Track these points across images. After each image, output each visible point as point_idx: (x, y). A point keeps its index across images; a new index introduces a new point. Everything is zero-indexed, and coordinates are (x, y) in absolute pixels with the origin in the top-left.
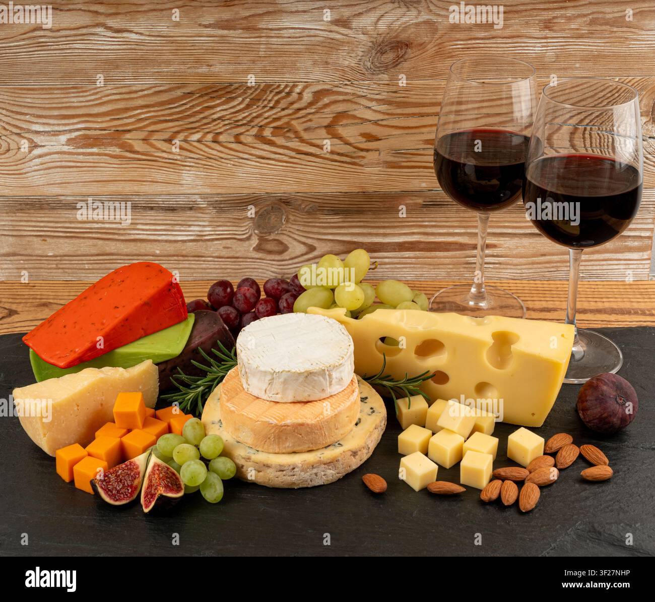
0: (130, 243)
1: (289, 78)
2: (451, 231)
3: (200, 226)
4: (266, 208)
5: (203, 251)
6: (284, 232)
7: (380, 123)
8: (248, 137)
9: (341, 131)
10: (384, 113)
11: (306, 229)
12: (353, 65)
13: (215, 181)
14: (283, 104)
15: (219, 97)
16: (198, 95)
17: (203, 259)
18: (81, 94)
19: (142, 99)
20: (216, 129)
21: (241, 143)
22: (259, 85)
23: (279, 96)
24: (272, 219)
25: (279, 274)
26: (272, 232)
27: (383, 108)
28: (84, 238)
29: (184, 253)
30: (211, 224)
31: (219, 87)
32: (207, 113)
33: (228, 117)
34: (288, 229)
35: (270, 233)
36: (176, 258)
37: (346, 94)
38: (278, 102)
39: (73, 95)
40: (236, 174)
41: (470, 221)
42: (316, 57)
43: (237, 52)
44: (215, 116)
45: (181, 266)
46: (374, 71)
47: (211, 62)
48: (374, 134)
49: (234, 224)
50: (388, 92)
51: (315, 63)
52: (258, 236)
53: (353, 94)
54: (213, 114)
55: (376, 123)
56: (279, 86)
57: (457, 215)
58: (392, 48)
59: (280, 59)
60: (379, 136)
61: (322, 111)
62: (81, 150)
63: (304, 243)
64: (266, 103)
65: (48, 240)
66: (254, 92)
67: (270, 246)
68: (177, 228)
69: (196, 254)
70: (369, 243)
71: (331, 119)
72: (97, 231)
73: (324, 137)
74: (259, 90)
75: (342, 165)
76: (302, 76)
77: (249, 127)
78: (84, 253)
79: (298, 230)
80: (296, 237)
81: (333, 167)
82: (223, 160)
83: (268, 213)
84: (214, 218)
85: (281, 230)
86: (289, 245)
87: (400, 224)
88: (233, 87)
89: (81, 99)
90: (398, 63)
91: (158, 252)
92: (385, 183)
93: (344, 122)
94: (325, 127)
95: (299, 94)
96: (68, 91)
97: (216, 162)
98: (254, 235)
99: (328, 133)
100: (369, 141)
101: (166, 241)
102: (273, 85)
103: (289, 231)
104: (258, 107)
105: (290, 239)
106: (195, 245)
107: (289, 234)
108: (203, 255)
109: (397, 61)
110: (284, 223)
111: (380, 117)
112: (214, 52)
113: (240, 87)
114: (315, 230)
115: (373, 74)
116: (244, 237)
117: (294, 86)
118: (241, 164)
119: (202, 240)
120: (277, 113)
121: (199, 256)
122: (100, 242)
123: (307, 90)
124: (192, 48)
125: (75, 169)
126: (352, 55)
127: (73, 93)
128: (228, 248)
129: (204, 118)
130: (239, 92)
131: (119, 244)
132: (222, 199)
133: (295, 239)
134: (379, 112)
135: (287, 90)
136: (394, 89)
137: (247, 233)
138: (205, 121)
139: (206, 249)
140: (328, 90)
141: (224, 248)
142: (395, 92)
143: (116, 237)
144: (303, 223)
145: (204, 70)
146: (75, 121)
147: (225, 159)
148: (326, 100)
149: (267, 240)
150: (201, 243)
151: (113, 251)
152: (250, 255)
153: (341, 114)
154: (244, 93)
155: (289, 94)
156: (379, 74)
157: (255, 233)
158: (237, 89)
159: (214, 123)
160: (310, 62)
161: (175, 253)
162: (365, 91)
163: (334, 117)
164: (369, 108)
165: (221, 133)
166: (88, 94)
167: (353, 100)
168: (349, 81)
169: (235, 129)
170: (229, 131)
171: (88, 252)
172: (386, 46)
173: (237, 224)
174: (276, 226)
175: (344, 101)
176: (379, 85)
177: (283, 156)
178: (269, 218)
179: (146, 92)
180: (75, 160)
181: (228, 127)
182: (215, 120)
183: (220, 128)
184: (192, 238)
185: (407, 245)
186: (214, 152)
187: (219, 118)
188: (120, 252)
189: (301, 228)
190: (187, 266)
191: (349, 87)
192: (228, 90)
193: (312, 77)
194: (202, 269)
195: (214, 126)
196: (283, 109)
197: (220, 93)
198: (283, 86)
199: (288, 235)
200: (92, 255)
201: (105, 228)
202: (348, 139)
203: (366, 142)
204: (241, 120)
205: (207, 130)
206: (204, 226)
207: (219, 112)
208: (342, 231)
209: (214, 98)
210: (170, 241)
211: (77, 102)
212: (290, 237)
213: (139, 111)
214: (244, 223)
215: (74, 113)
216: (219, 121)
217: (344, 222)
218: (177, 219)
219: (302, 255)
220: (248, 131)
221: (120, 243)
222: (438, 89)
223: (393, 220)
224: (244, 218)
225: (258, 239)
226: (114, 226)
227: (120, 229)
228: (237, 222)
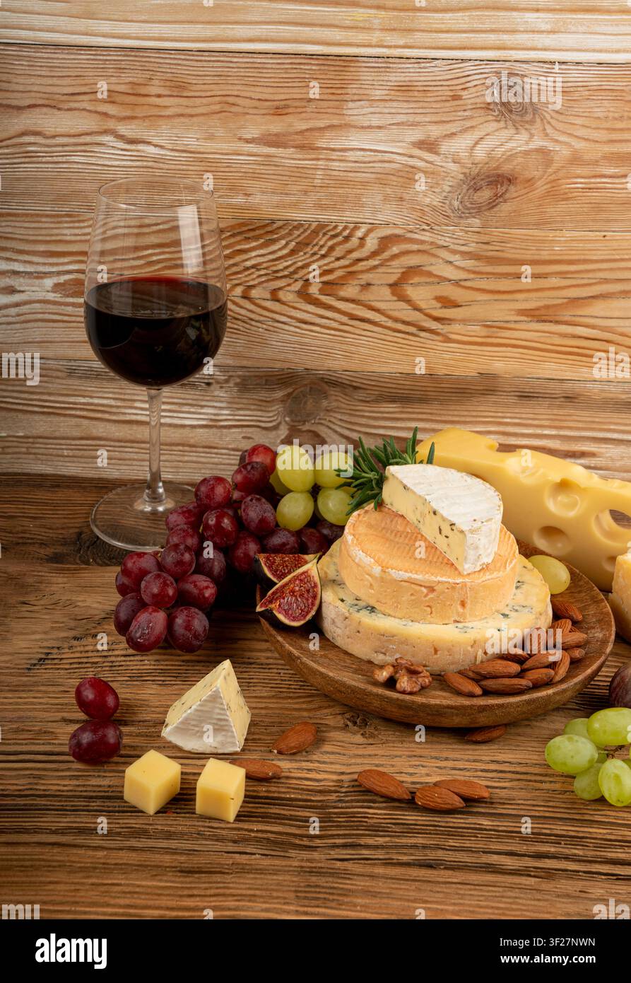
0: (124, 425)
1: (350, 216)
2: (539, 431)
3: (215, 407)
4: (302, 389)
5: (217, 441)
6: (322, 422)
7: (463, 283)
8: (288, 293)
9: (411, 292)
10: (469, 271)
11: (352, 419)
12: (435, 203)
13: (241, 349)
14: (339, 252)
15: (256, 238)
16: (229, 234)
17: (216, 451)
18: (77, 225)
19: (156, 235)
20: (248, 281)
21: (278, 301)
22: (310, 225)
23: (335, 241)
24: (309, 403)
26: (308, 421)
27: (469, 263)
28: (65, 415)
29: (192, 441)
30: (230, 405)
31: (258, 225)
32: (238, 259)
33: (265, 265)
34: (328, 418)
35: (304, 422)
36: (181, 448)
37: (422, 242)
38: (332, 249)
39: (66, 225)
40: (268, 342)
41: (566, 421)
42: (388, 190)
43: (284, 178)
44: (248, 264)
45: (186, 458)
46: (463, 213)
47: (250, 191)
48: (452, 298)
49: (259, 408)
50: (477, 243)
51: (386, 199)
52: (289, 424)
53: (432, 243)
54: (246, 260)
55: (457, 283)
56: (335, 227)
57: (549, 411)
58: (490, 183)
59: (341, 191)
60: (460, 300)
61: (388, 264)
62: (71, 300)
63: (348, 438)
64: (316, 248)
65: (19, 415)
66: (302, 233)
67: (304, 439)
68: (186, 409)
69: (207, 444)
71: (399, 275)
72: (82, 407)
73: (388, 299)
74: (309, 232)
75: (407, 337)
76: (368, 215)
77: (292, 281)
78: (65, 435)
79: (341, 420)
80: (337, 429)
81: (395, 339)
82: (253, 323)
83: (304, 396)
84: (234, 398)
85: (320, 419)
86: (328, 439)
88: (275, 226)
89: (77, 231)
90: (494, 204)
92: (460, 364)
93: (416, 280)
94: (390, 285)
95: (361, 239)
96: (60, 219)
97: (245, 325)
98: (283, 423)
99: (393, 294)
100: (445, 307)
102: (327, 225)
103: (330, 421)
104: (305, 254)
105: (329, 431)
106: (207, 432)
107: (329, 424)
108: (215, 445)
109: (494, 201)
111: (463, 275)
112: (256, 176)
113: (284, 225)
114: (363, 421)
115: (461, 217)
116: (270, 425)
117: (356, 228)
118: (276, 329)
119: (216, 426)
120: (330, 263)
121: (210, 447)
122: (85, 422)
123: (372, 235)
124: (227, 169)
125: (61, 325)
126: (436, 190)
127: (66, 222)
128: (249, 438)
129: (234, 265)
130: (283, 232)
131: (109, 426)
132: (247, 374)
133: (336, 432)
134: (463, 269)
135: (346, 233)
136: (486, 239)
137: (274, 420)
138: (234, 269)
139: (221, 438)
140: (399, 236)
141: (244, 438)
142: (487, 243)
143: (107, 416)
144: (348, 412)
145: (239, 200)
146: (66, 260)
147: (256, 321)
148: (395, 250)
149: (300, 431)
150: (214, 430)
151: (100, 435)
153: (413, 270)
154: (290, 234)
155: (347, 238)
156: (467, 218)
157: (285, 421)
158: (280, 228)
159: (246, 273)
160: (380, 197)
161: (180, 442)
162: (448, 239)
163: (403, 273)
164: (451, 262)
165: (254, 286)
166: (86, 224)
167: (432, 251)
168: (428, 225)
169: (272, 283)
170: (265, 285)
171: (69, 435)
172: (482, 180)
173: (263, 408)
174: (312, 413)
175: (419, 251)
176: (467, 232)
177: (332, 322)
178: (305, 403)
179: (161, 227)
180: (61, 311)
181: (263, 279)
182: (247, 269)
183: (253, 279)
184: (204, 422)
186: (243, 312)
187: (253, 267)
188: (110, 436)
189: (345, 418)
190: (195, 459)
191: (428, 234)
192: (269, 229)
193: (380, 217)
194: (213, 464)
195: (246, 276)
196: (338, 259)
197: (258, 232)
198: (340, 228)
199: (328, 426)
200: (74, 439)
201: (93, 404)
202: (418, 302)
203: (441, 308)
204: (282, 270)
205: (236, 282)
206: (221, 408)
207: (253, 258)
208: (399, 424)
209: (249, 238)
210: (176, 426)
211: (70, 235)
212: (330, 428)
213: (150, 251)
214: (272, 407)
215: (66, 250)
216: (253, 270)
217: (402, 412)
218: (188, 396)
220: (289, 285)
221: (111, 424)
222: (543, 241)
223: (466, 413)
224: (273, 401)
225: (289, 429)
226: (105, 402)
227: (111, 406)
228: (263, 404)
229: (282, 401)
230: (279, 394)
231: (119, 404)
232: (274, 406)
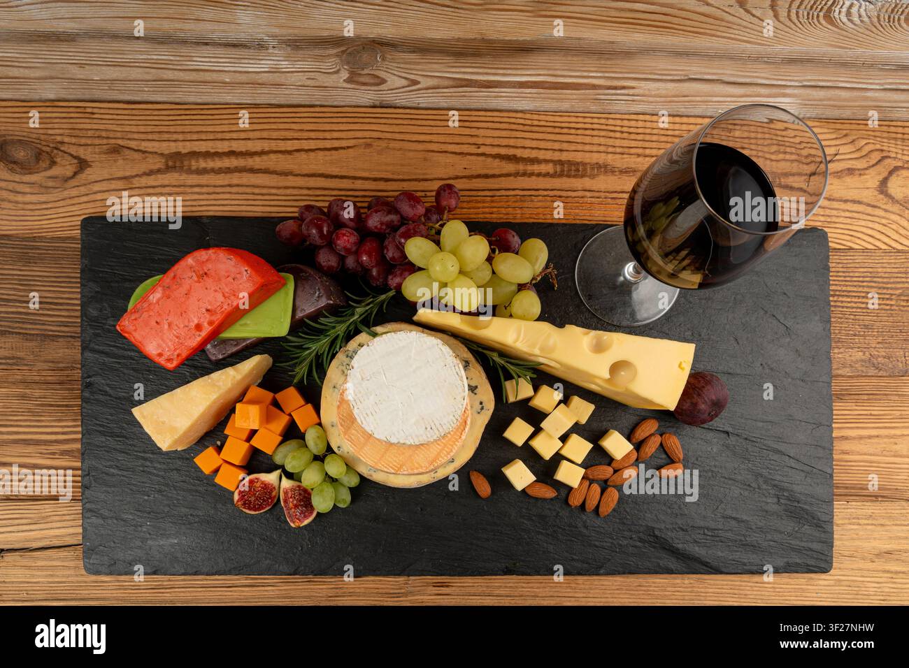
3: (274, 60)
4: (355, 48)
5: (283, 80)
6: (380, 68)
11: (407, 66)
13: (284, 21)
17: (285, 87)
24: (364, 57)
25: (377, 100)
26: (366, 68)
29: (260, 81)
30: (286, 59)
34: (385, 66)
35: (363, 69)
36: (250, 85)
40: (310, 15)
45: (259, 91)
49: (317, 60)
52: (348, 70)
63: (405, 78)
65: (87, 67)
67: (364, 79)
68: (243, 61)
69: (275, 83)
70: (484, 81)
80: (395, 73)
83: (358, 52)
84: (289, 54)
85: (377, 66)
86: (387, 79)
87: (526, 67)
91: (227, 80)
98: (343, 70)
101: (235, 72)
103: (387, 68)
105: (388, 74)
106: (272, 76)
107: (387, 70)
108: (283, 83)
110: (380, 60)
114: (419, 67)
116: (331, 71)
119: (278, 72)
121: (278, 85)
122: (152, 70)
128: (313, 79)
131: (176, 72)
133: (394, 75)
137: (334, 68)
139: (286, 79)
141: (307, 79)
143: (171, 67)
149: (360, 74)
150: (278, 74)
151: (172, 78)
152: (340, 85)
157: (344, 68)
161: (249, 81)
171: (141, 78)
173: (320, 60)
174: (369, 64)
178: (361, 56)
184: (266, 70)
185: (529, 84)
189: (399, 65)
199: (385, 71)
201: (153, 59)
206: (279, 61)
208: (453, 70)
210: (240, 72)
212: (388, 72)
214: (328, 59)
218: (243, 54)
219: (403, 87)
224: (328, 56)
225: (349, 73)
226: (163, 57)
227: (171, 60)
228: (321, 58)
229: (337, 55)
230: (333, 52)
231: (178, 58)
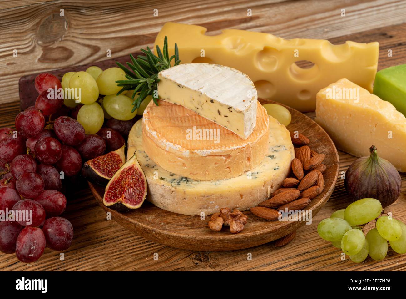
4: (47, 17)
6: (68, 38)
11: (90, 31)
24: (54, 27)
26: (56, 40)
34: (71, 35)
35: (53, 42)
49: (16, 39)
52: (41, 46)
63: (88, 46)
67: (56, 55)
70: (149, 34)
79: (81, 34)
80: (80, 41)
83: (50, 22)
85: (65, 37)
86: (74, 50)
98: (37, 46)
103: (73, 37)
105: (74, 45)
107: (73, 39)
110: (67, 29)
114: (98, 31)
116: (28, 50)
128: (12, 64)
133: (79, 43)
137: (30, 46)
141: (8, 64)
149: (52, 49)
152: (36, 67)
157: (39, 45)
173: (19, 39)
174: (59, 34)
178: (52, 27)
189: (84, 31)
199: (72, 41)
208: (124, 27)
212: (74, 42)
214: (26, 36)
217: (125, 18)
219: (88, 57)
224: (25, 32)
225: (42, 50)
229: (33, 30)
230: (29, 25)
232: (28, 35)
